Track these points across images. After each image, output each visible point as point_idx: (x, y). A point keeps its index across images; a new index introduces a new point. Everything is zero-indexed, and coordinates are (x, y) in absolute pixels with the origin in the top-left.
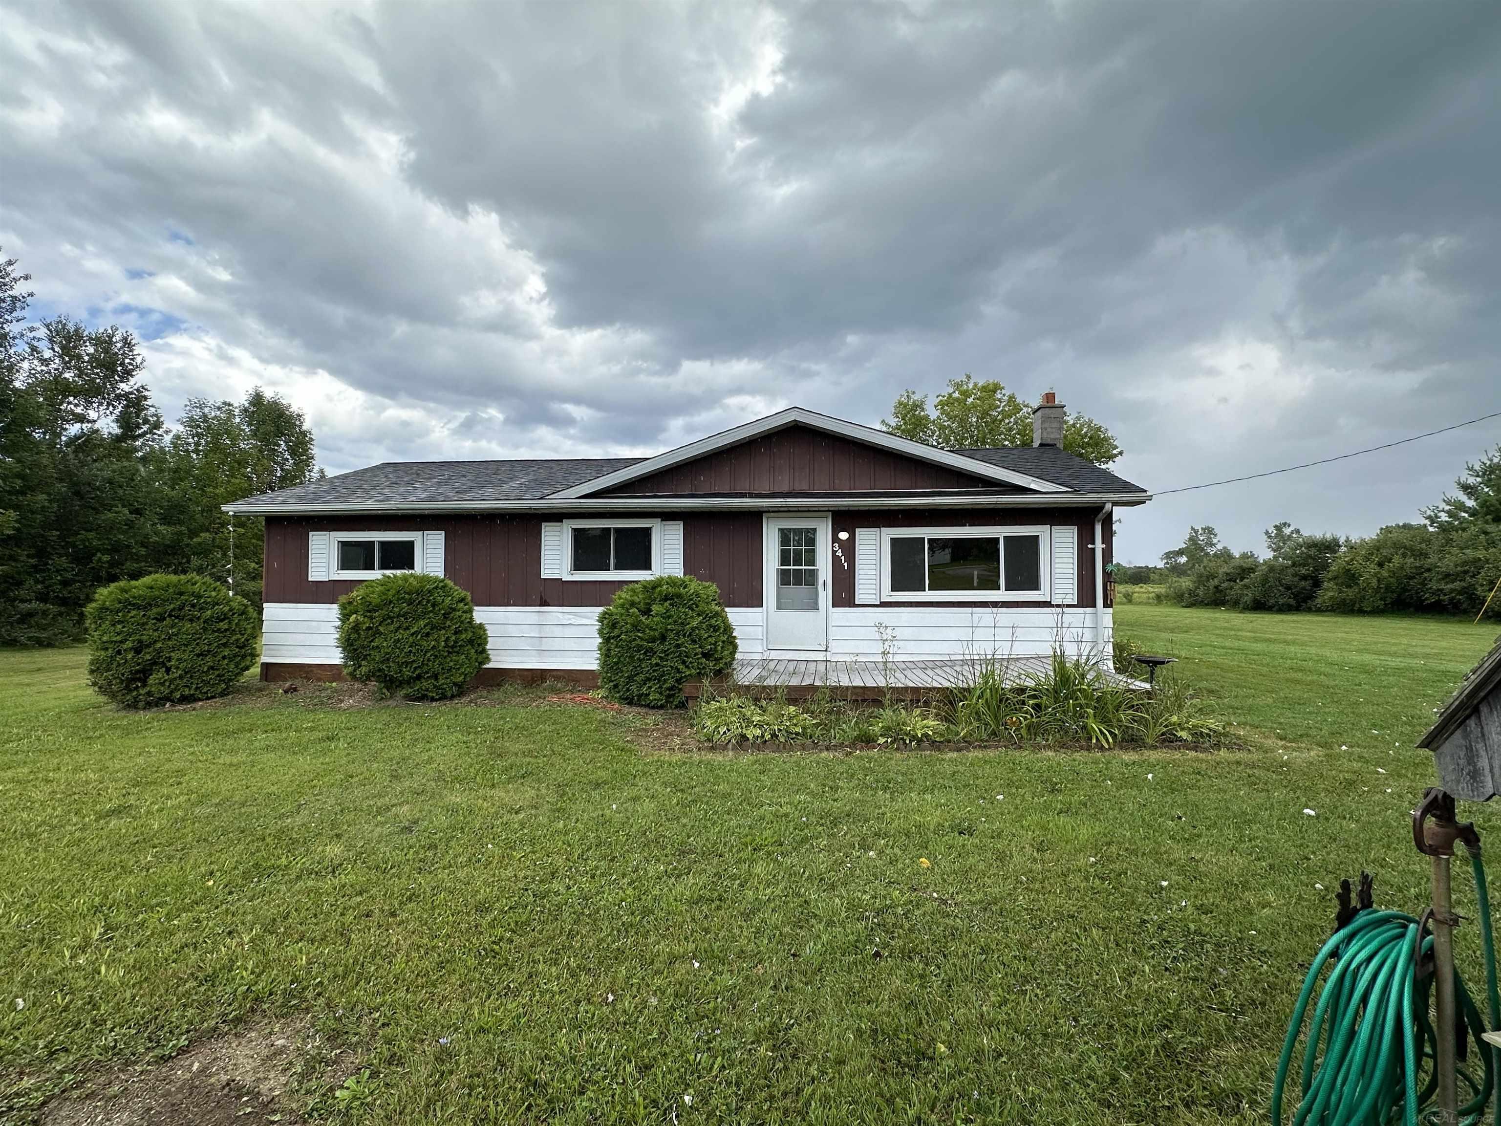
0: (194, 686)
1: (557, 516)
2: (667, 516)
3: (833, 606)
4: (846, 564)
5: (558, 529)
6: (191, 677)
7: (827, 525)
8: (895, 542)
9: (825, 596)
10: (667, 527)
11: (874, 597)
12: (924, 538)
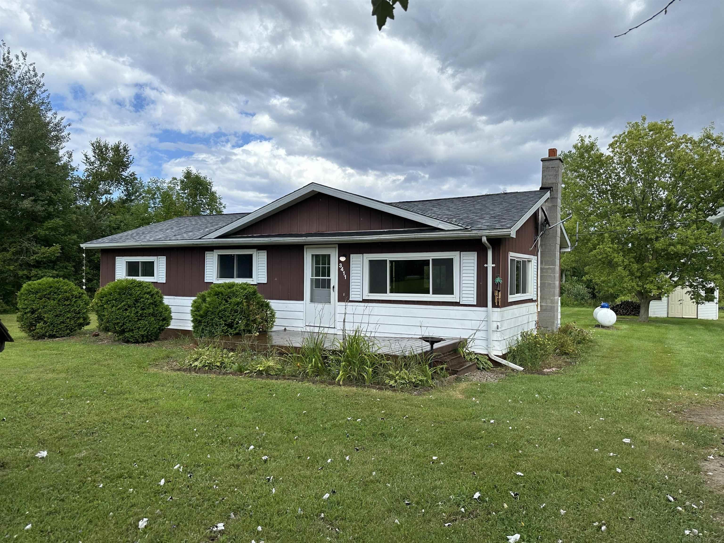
0: (55, 331)
1: (211, 248)
2: (259, 247)
3: (339, 301)
4: (345, 276)
5: (212, 255)
6: (54, 326)
7: (336, 252)
8: (371, 262)
9: (334, 295)
10: (260, 254)
11: (359, 296)
12: (387, 260)
